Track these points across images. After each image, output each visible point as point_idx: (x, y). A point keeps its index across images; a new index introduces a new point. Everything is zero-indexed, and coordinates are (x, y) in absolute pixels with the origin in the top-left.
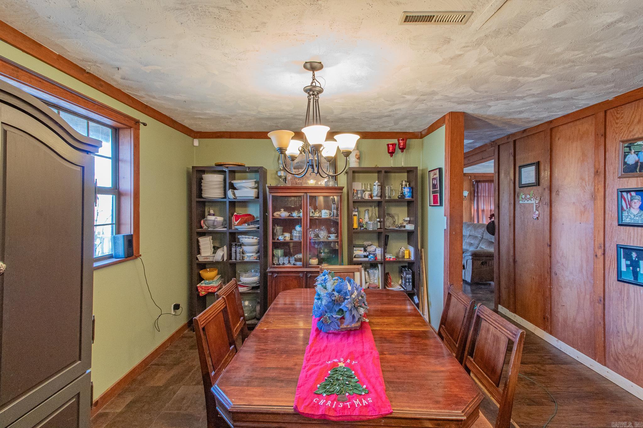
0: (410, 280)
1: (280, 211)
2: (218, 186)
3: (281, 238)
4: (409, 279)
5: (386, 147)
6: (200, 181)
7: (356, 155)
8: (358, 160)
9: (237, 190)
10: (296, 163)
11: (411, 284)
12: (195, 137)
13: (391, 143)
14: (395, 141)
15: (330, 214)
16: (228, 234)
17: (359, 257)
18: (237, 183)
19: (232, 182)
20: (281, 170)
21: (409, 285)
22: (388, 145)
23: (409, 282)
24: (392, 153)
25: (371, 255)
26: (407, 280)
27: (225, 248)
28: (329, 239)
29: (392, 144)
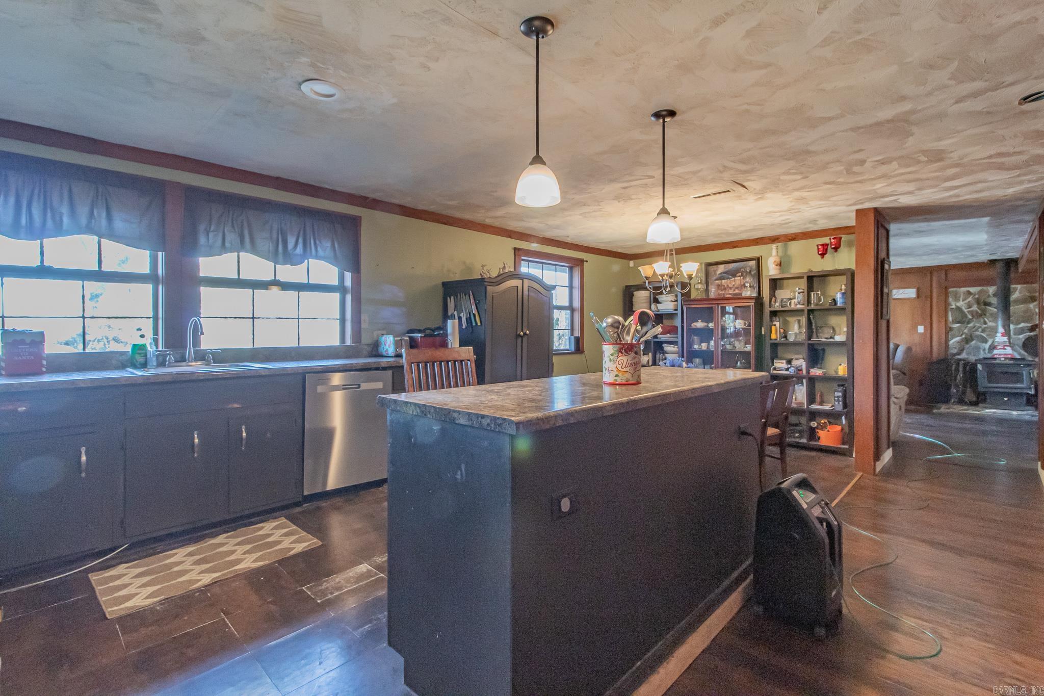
0: (840, 399)
1: (697, 321)
2: (645, 301)
3: (696, 347)
4: (838, 397)
5: (816, 247)
6: (631, 296)
7: (775, 262)
8: (778, 267)
9: (661, 303)
10: (719, 274)
11: (841, 403)
12: (631, 260)
13: (820, 243)
14: (826, 240)
15: (745, 324)
16: (652, 343)
17: (780, 369)
18: (660, 298)
19: (657, 297)
20: (699, 283)
21: (839, 403)
22: (818, 246)
23: (839, 401)
24: (823, 255)
25: (793, 368)
26: (836, 399)
27: (650, 354)
28: (746, 349)
29: (823, 245)
